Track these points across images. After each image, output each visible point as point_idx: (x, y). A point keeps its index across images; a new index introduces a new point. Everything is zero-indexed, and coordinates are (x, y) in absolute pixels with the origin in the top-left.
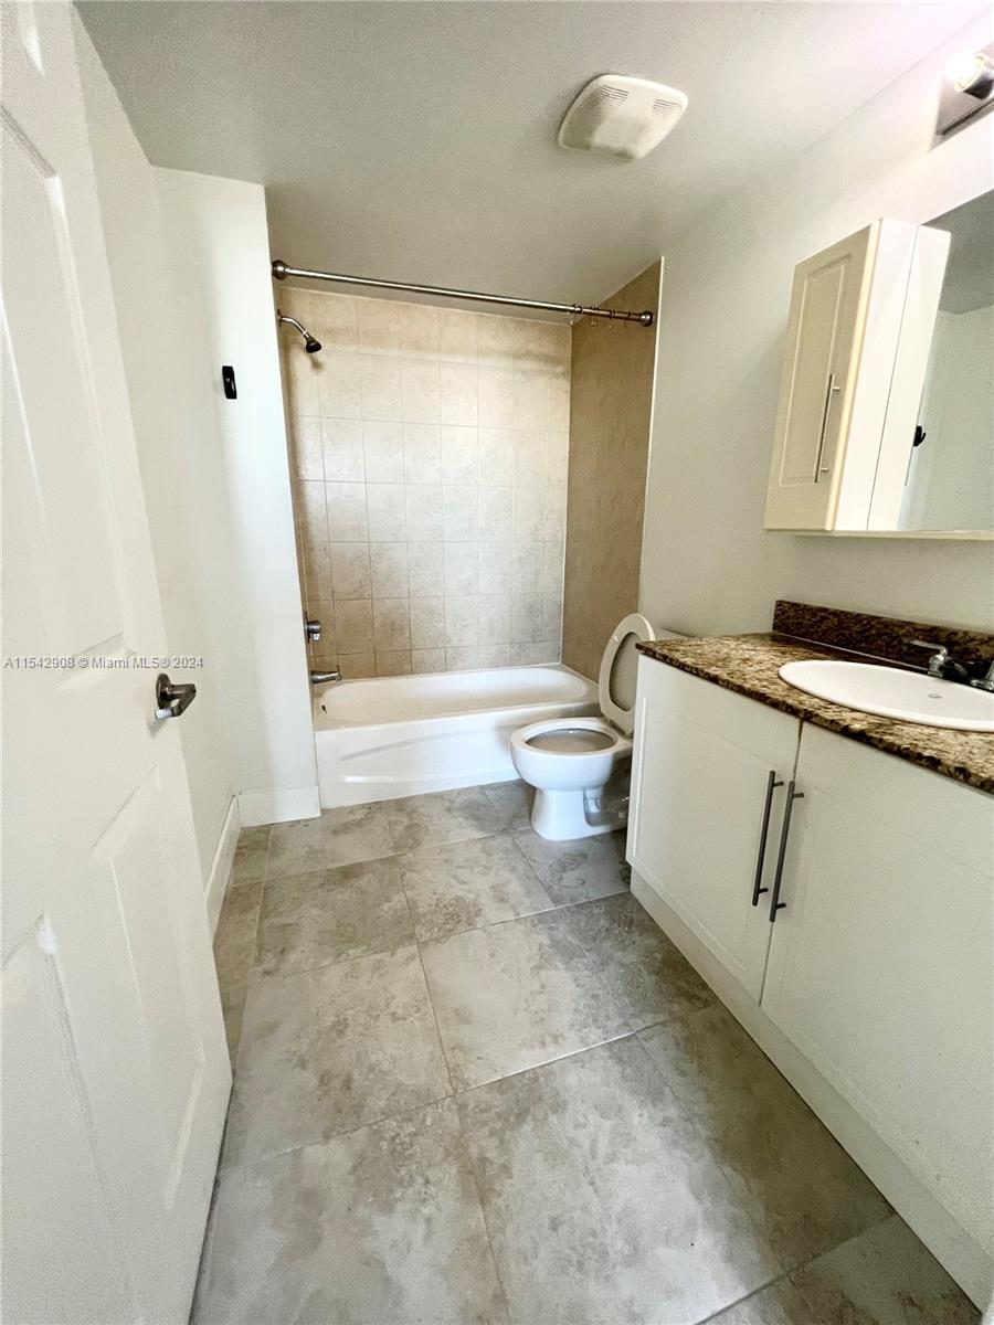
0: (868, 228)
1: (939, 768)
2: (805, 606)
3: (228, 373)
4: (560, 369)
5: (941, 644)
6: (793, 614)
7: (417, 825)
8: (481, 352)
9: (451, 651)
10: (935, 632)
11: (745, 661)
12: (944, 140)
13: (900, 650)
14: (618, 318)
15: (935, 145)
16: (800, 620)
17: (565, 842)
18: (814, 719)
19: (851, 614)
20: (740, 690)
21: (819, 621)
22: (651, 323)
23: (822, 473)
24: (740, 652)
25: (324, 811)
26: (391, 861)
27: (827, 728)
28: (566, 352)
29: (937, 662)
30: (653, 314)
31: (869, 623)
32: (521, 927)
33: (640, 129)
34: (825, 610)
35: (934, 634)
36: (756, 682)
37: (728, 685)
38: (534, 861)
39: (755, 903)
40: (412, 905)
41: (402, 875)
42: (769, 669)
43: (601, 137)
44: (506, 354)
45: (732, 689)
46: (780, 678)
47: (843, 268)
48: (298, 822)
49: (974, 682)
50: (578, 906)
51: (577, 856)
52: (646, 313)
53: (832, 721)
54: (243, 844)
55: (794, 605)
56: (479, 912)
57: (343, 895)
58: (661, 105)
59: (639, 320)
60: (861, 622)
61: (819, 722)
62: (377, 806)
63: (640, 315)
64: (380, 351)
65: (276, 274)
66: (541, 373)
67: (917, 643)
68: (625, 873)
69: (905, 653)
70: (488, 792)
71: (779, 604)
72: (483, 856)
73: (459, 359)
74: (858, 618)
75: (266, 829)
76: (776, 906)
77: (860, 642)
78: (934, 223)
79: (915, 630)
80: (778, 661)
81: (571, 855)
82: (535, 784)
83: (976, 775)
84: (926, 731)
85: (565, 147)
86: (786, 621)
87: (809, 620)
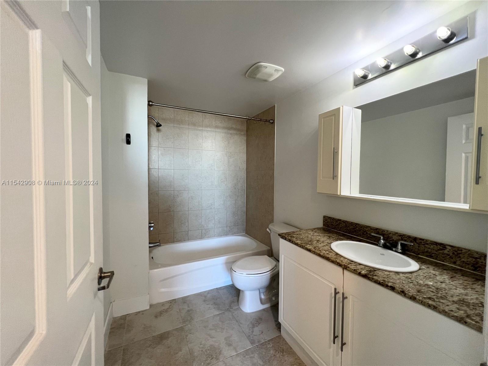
0: (340, 108)
1: (395, 290)
2: (333, 218)
3: (128, 136)
4: (242, 133)
5: (380, 235)
6: (329, 221)
7: (191, 310)
8: (217, 127)
9: (204, 231)
10: (377, 230)
11: (318, 241)
12: (356, 87)
13: (367, 236)
14: (263, 121)
15: (354, 88)
16: (332, 223)
17: (253, 313)
18: (348, 269)
19: (349, 222)
20: (319, 255)
21: (338, 224)
22: (273, 123)
23: (335, 176)
24: (315, 237)
25: (151, 306)
26: (182, 329)
27: (353, 272)
28: (245, 128)
29: (382, 243)
30: (274, 120)
31: (355, 226)
32: (238, 359)
33: (271, 75)
34: (340, 220)
35: (378, 231)
36: (324, 252)
37: (314, 253)
38: (241, 323)
39: (334, 343)
40: (191, 352)
41: (187, 336)
42: (327, 245)
43: (259, 76)
44: (224, 128)
45: (316, 254)
46: (331, 249)
47: (333, 117)
48: (139, 312)
49: (394, 249)
50: (261, 344)
51: (258, 318)
52: (271, 120)
53: (354, 270)
54: (113, 326)
55: (330, 218)
56: (220, 353)
57: (159, 350)
58: (277, 70)
59: (269, 122)
60: (353, 225)
61: (349, 270)
62: (174, 301)
63: (270, 120)
64: (182, 126)
65: (149, 105)
66: (236, 134)
67: (373, 234)
68: (279, 326)
69: (369, 237)
70: (220, 291)
71: (324, 217)
72: (220, 323)
73: (209, 129)
74: (352, 224)
75: (124, 317)
76: (343, 344)
77: (354, 232)
78: (358, 108)
79: (371, 229)
80: (329, 241)
81: (256, 319)
82: (239, 289)
83: (408, 294)
84: (386, 273)
85: (248, 77)
86: (327, 223)
87: (335, 223)
